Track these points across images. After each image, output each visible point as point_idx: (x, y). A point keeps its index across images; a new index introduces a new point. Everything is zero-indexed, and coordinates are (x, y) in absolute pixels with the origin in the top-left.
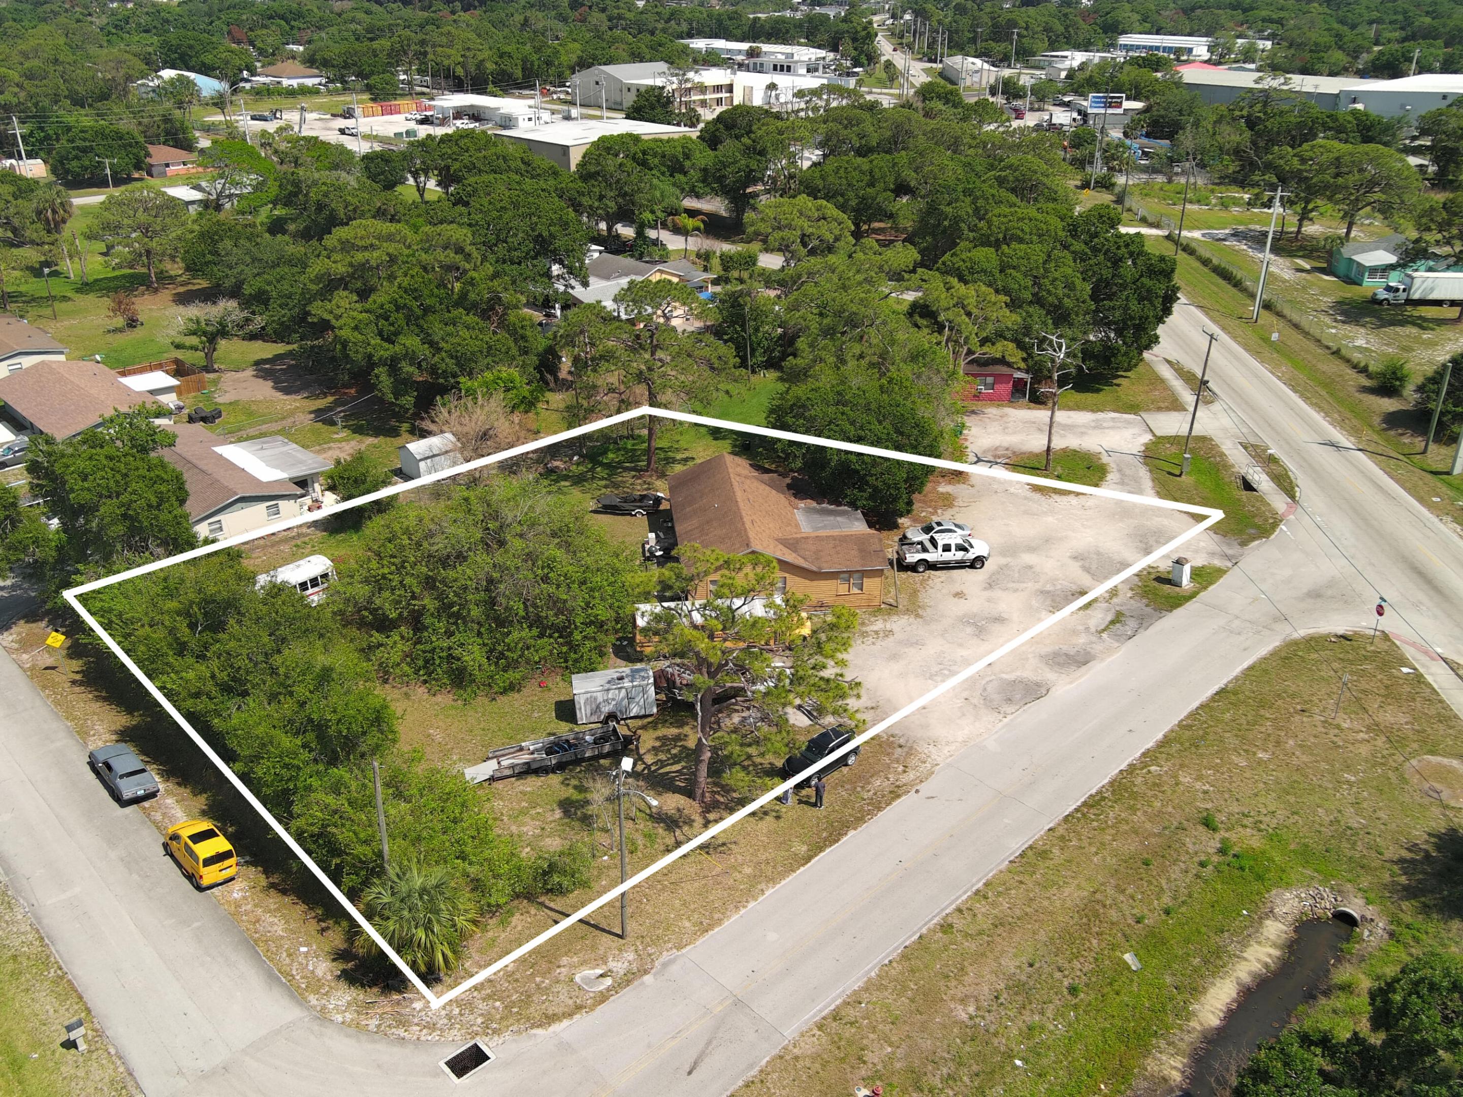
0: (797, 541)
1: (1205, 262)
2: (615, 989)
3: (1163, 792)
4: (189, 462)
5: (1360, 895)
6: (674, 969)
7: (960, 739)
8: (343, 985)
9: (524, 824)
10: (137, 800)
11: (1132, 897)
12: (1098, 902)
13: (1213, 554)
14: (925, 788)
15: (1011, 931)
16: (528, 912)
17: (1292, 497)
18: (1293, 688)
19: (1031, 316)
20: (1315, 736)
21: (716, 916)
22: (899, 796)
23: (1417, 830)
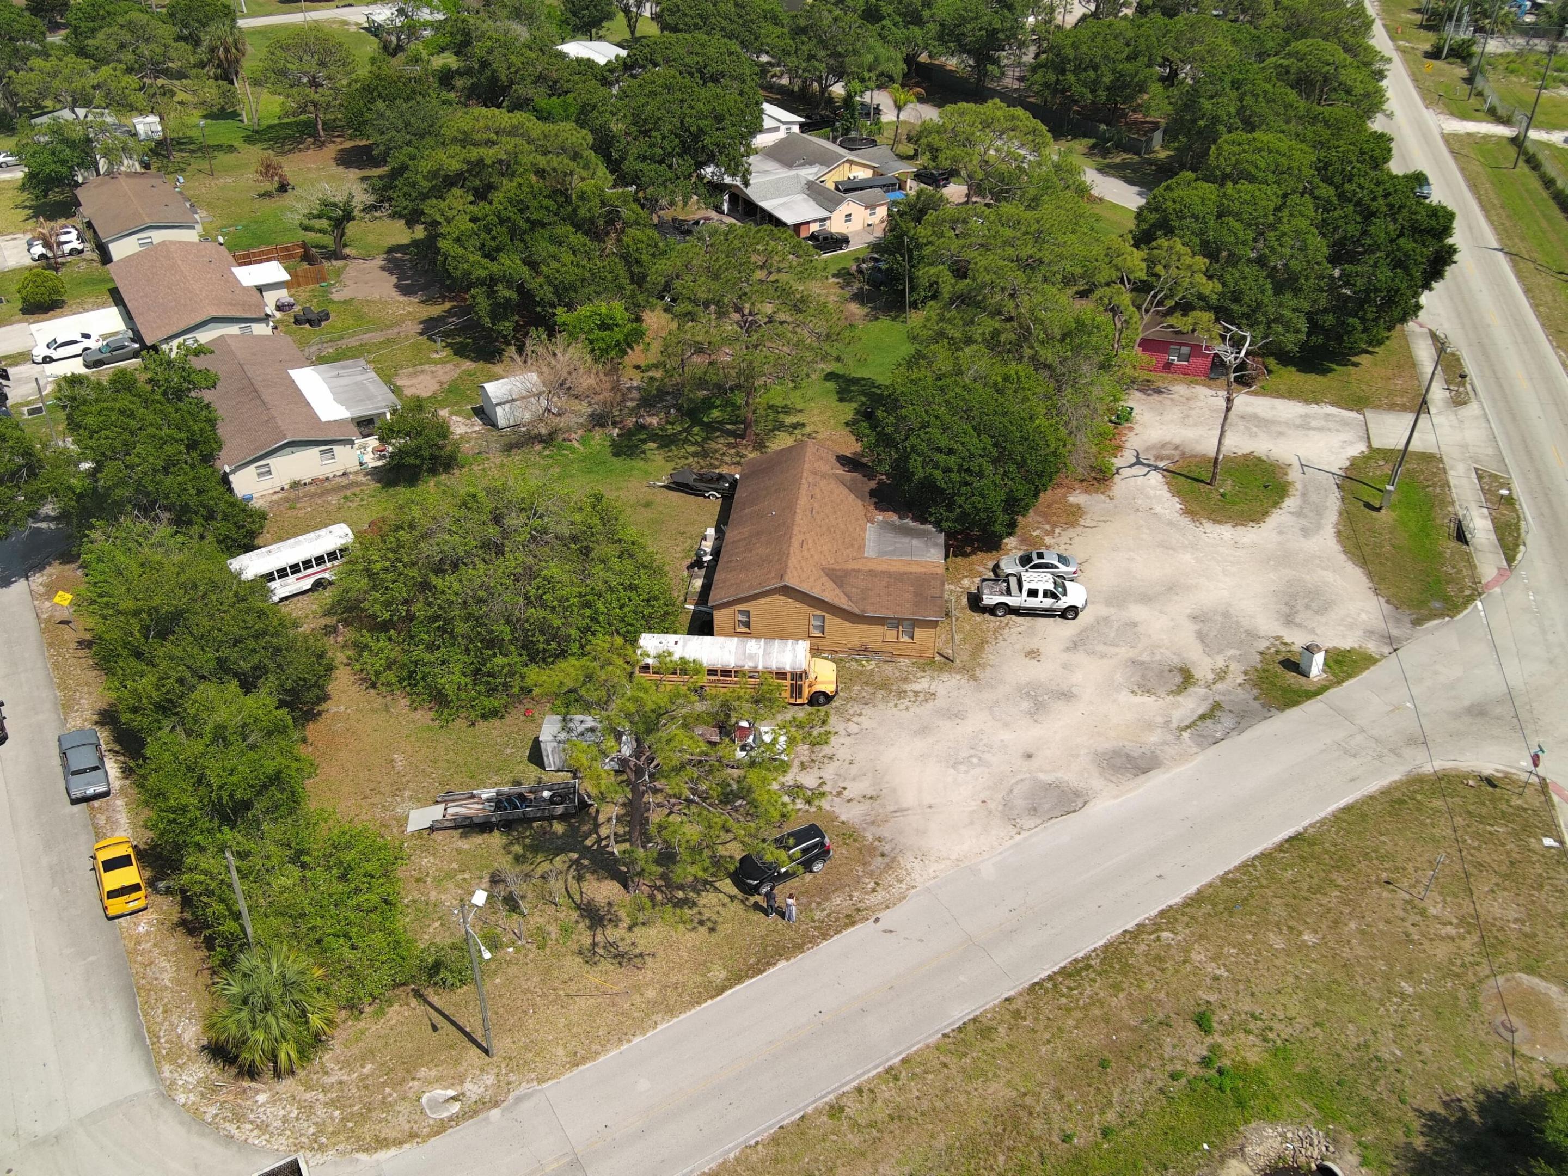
0: (847, 573)
1: (1548, 183)
2: (456, 1119)
3: (1163, 970)
4: (256, 391)
5: (1357, 1150)
6: (526, 1105)
7: (953, 857)
8: (204, 1057)
9: (445, 891)
10: (87, 799)
11: (1069, 1106)
12: (1023, 1107)
13: (1370, 633)
14: (888, 918)
15: (908, 1130)
16: (408, 1005)
17: (1510, 559)
18: (1389, 847)
19: (1245, 278)
20: (1388, 922)
21: (594, 1047)
22: (853, 923)
23: (1463, 1080)
